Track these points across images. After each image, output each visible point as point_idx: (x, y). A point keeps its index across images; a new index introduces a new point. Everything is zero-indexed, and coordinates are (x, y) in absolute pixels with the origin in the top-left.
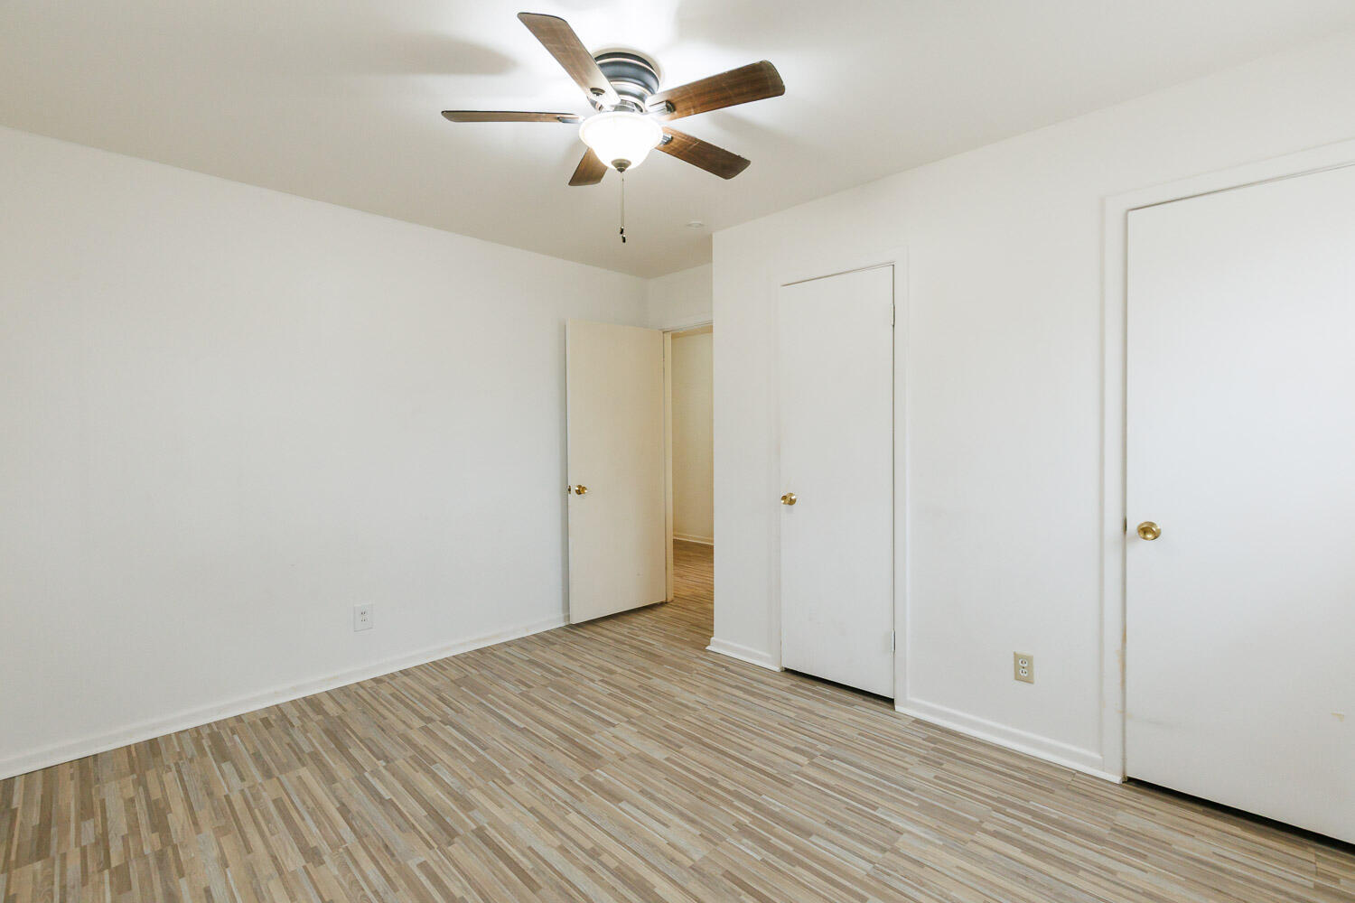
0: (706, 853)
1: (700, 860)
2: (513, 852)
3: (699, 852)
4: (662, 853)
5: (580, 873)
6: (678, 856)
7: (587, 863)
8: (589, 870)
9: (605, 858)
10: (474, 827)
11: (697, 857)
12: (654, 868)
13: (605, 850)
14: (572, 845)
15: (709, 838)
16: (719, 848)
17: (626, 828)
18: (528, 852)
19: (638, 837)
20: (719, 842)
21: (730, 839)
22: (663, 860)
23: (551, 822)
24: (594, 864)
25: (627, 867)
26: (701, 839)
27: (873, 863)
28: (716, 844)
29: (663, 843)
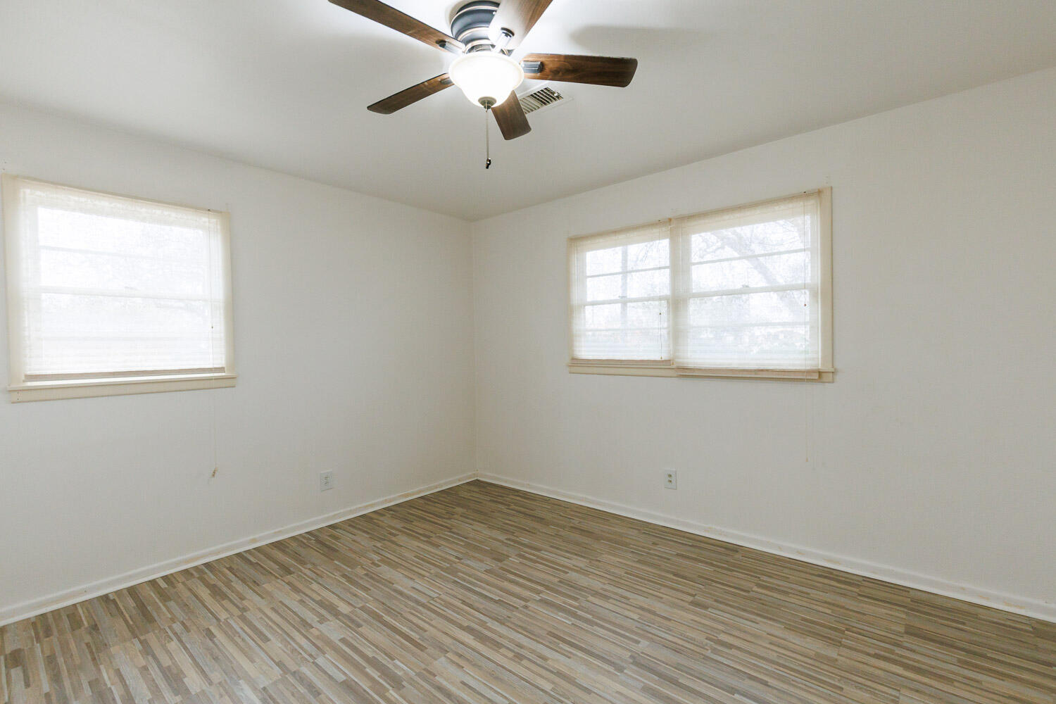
0: (436, 663)
1: (440, 657)
2: (580, 654)
3: (441, 664)
4: (468, 660)
5: (525, 644)
6: (456, 659)
7: (522, 650)
8: (521, 646)
9: (511, 655)
10: (625, 671)
11: (443, 659)
12: (473, 650)
13: (511, 659)
14: (538, 662)
15: (428, 674)
16: (423, 666)
17: (497, 678)
18: (569, 655)
19: (487, 672)
20: (422, 671)
21: (412, 674)
22: (468, 656)
23: (564, 680)
24: (517, 650)
25: (494, 650)
26: (436, 673)
27: (313, 663)
28: (425, 669)
29: (468, 668)
